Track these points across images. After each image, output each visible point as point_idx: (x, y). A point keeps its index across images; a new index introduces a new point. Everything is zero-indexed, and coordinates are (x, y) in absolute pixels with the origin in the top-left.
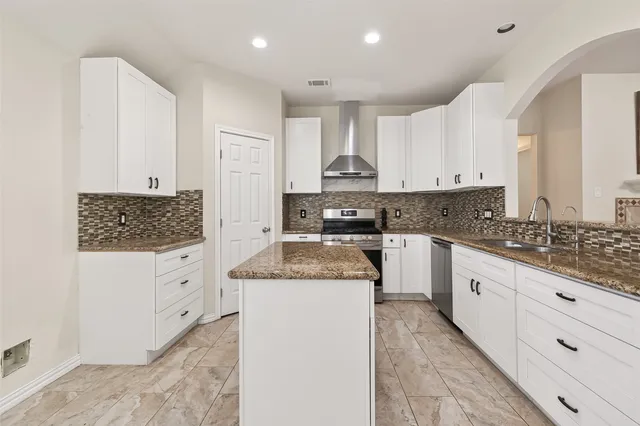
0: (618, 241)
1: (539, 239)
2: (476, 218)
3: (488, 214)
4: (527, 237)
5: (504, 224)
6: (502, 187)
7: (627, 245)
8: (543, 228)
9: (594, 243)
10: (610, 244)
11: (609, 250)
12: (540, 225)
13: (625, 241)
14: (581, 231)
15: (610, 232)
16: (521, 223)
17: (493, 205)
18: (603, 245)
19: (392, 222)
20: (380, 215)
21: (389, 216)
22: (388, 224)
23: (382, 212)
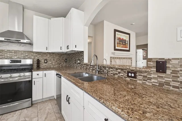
0: (119, 73)
1: (94, 71)
2: (75, 63)
3: (79, 62)
4: (90, 71)
5: (83, 65)
6: (83, 51)
7: (122, 75)
8: (95, 67)
9: (111, 73)
10: (116, 74)
11: (116, 76)
12: (94, 66)
13: (122, 73)
14: (107, 69)
15: (117, 69)
16: (88, 65)
17: (80, 58)
18: (114, 74)
19: (43, 65)
20: (37, 62)
21: (41, 63)
22: (40, 66)
23: (37, 61)
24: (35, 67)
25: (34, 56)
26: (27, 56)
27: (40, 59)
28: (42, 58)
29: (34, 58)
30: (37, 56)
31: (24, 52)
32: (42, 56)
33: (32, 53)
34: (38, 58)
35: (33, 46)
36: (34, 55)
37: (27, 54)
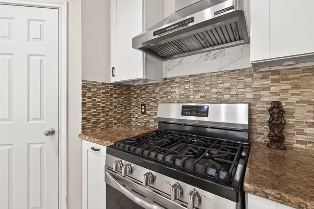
20: (268, 117)
21: (290, 121)
22: (289, 140)
23: (270, 110)
24: (259, 140)
25: (257, 89)
26: (229, 89)
27: (289, 101)
28: (296, 99)
29: (257, 98)
30: (267, 89)
31: (219, 75)
32: (296, 87)
33: (247, 76)
34: (276, 99)
35: (249, 47)
36: (257, 84)
37: (227, 85)
